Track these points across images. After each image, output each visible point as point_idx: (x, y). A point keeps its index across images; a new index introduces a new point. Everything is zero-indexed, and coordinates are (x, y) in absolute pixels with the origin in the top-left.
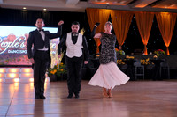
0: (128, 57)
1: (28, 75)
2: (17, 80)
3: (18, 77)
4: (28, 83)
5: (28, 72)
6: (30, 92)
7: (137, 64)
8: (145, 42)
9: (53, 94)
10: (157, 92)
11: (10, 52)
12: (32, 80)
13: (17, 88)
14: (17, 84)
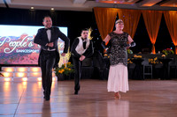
0: (135, 56)
1: (36, 74)
2: (25, 79)
3: (26, 76)
4: (37, 82)
5: (36, 71)
6: (38, 91)
7: (145, 63)
8: (153, 41)
9: (60, 93)
10: (165, 91)
11: (18, 51)
12: (40, 79)
13: (25, 87)
14: (25, 84)
